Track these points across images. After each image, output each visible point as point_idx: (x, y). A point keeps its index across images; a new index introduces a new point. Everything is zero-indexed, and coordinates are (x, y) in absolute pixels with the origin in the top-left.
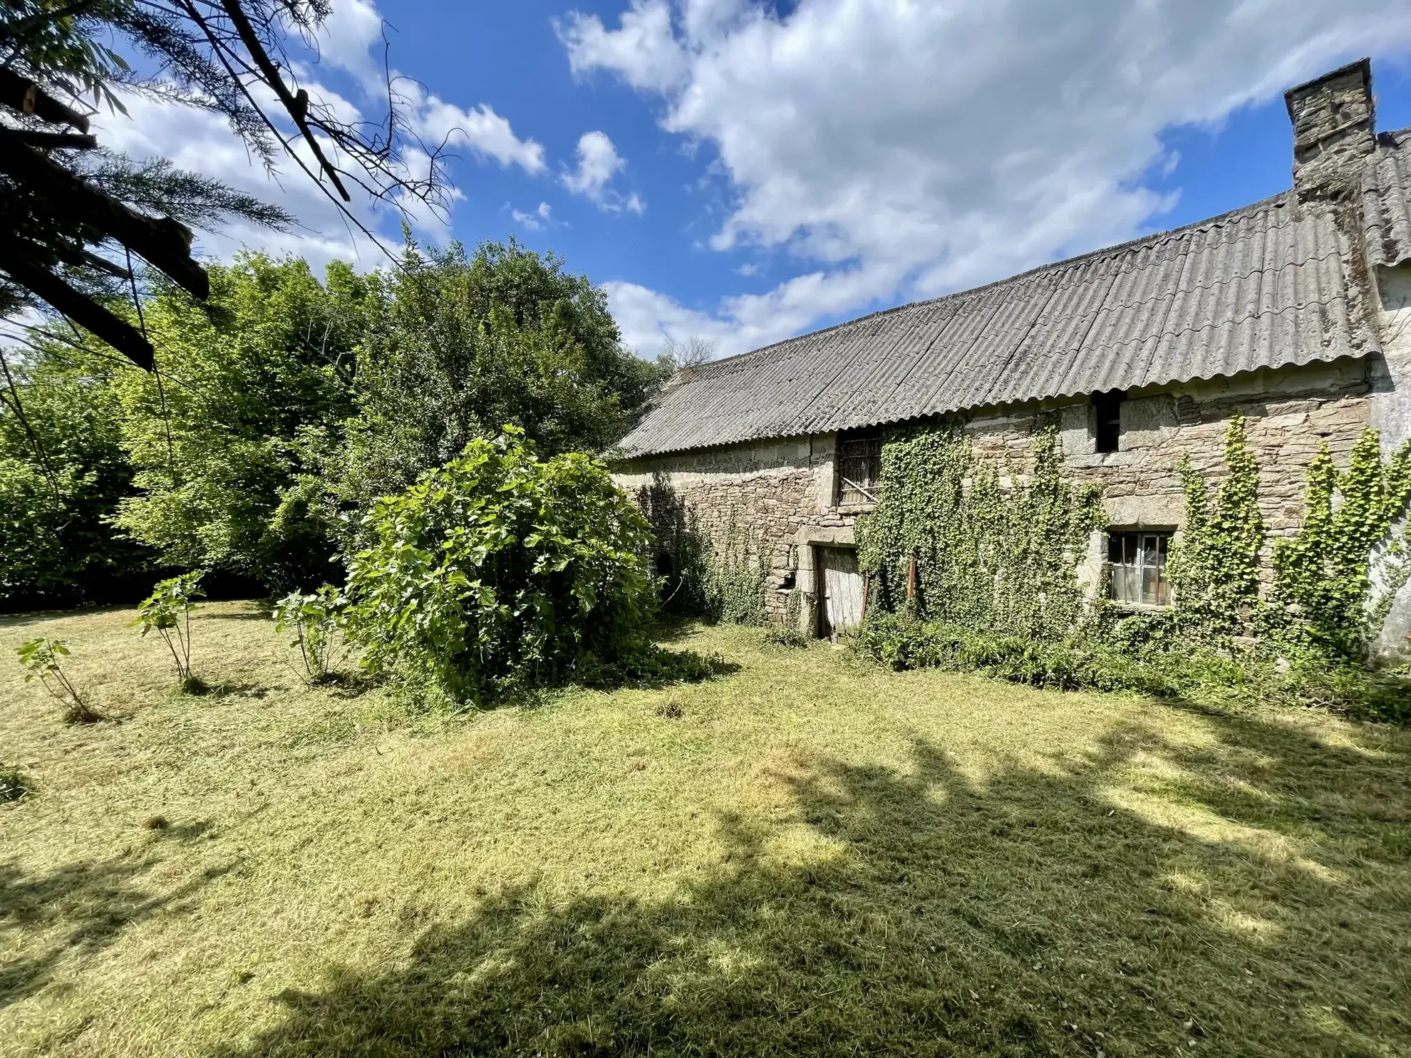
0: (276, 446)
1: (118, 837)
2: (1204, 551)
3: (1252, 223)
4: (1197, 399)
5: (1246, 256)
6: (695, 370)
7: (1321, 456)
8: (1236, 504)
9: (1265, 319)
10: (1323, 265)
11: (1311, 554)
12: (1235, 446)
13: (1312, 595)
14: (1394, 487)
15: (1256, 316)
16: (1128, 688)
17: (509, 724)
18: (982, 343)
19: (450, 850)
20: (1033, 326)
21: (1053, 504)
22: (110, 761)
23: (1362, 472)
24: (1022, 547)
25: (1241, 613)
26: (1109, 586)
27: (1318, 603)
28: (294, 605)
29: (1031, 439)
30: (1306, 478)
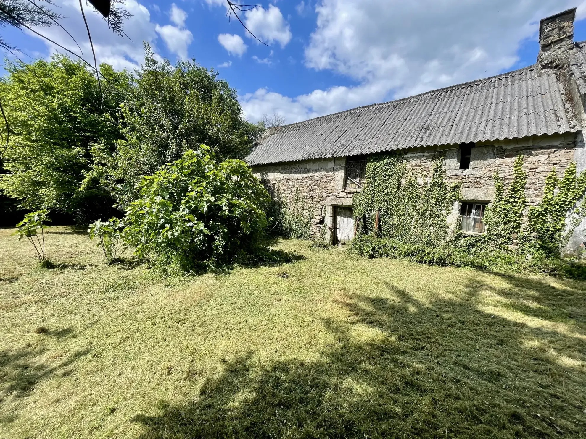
0: (79, 152)
1: (21, 338)
2: (500, 211)
3: (520, 76)
4: (504, 148)
5: (520, 90)
6: (276, 129)
7: (552, 173)
8: (516, 192)
9: (532, 116)
10: (553, 95)
11: (544, 213)
12: (518, 168)
13: (542, 229)
14: (580, 186)
15: (528, 114)
16: (467, 265)
17: (211, 281)
18: (408, 122)
19: (201, 340)
20: (430, 115)
21: (439, 190)
22: (9, 300)
23: (568, 180)
24: (425, 208)
25: (513, 236)
26: (460, 225)
27: (544, 232)
28: (98, 227)
29: (432, 162)
30: (545, 182)
